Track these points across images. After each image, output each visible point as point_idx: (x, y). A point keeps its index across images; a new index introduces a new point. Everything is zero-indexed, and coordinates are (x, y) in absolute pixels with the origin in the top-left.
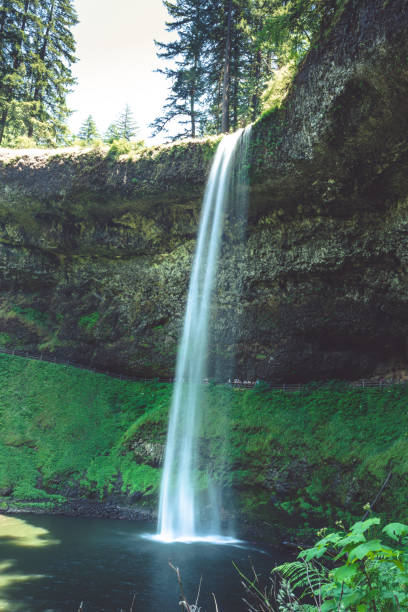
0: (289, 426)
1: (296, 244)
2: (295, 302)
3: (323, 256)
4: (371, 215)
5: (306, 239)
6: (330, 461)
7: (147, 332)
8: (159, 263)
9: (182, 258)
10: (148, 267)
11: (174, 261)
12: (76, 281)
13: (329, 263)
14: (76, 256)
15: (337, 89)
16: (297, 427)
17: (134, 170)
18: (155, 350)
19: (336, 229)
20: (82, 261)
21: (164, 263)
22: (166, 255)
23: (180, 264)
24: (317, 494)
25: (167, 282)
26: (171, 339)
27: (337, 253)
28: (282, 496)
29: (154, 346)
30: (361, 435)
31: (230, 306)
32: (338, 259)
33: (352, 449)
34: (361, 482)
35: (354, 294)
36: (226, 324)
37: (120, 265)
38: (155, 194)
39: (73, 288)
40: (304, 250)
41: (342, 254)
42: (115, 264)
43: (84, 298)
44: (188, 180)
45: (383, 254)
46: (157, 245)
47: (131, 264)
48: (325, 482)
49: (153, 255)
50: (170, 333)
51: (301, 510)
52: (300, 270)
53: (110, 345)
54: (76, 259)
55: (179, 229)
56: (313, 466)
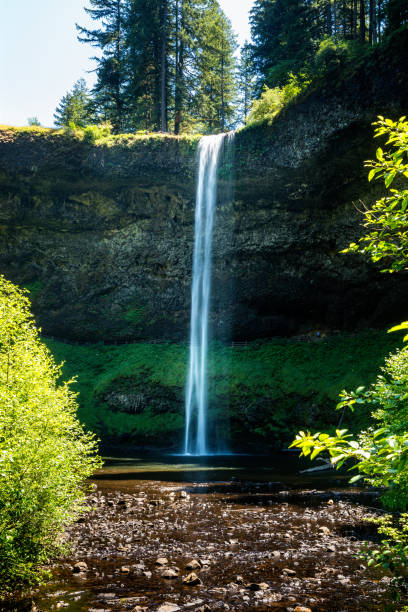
0: (251, 372)
1: (248, 229)
2: (243, 276)
3: (273, 240)
4: (321, 212)
5: (259, 225)
6: (291, 395)
7: (94, 300)
8: (109, 238)
9: (134, 235)
10: (96, 241)
11: (125, 237)
12: (17, 251)
13: (278, 245)
14: (19, 228)
15: (340, 125)
16: (258, 373)
17: (109, 155)
18: (101, 316)
19: (290, 220)
20: (27, 232)
21: (114, 239)
22: (116, 231)
23: (131, 240)
24: (283, 420)
25: (117, 255)
26: (117, 306)
27: (286, 239)
28: (253, 425)
29: (100, 313)
30: (312, 375)
31: (177, 279)
32: (285, 243)
33: (308, 385)
34: (320, 406)
35: (291, 271)
36: (173, 294)
37: (67, 238)
38: (127, 178)
39: (14, 258)
40: (254, 234)
41: (291, 240)
42: (62, 237)
43: (26, 267)
44: (164, 169)
45: (323, 241)
46: (108, 222)
47: (79, 237)
48: (289, 410)
49: (102, 231)
50: (116, 301)
51: (273, 432)
52: (248, 250)
53: (54, 312)
54: (20, 230)
55: (137, 209)
56: (277, 401)
